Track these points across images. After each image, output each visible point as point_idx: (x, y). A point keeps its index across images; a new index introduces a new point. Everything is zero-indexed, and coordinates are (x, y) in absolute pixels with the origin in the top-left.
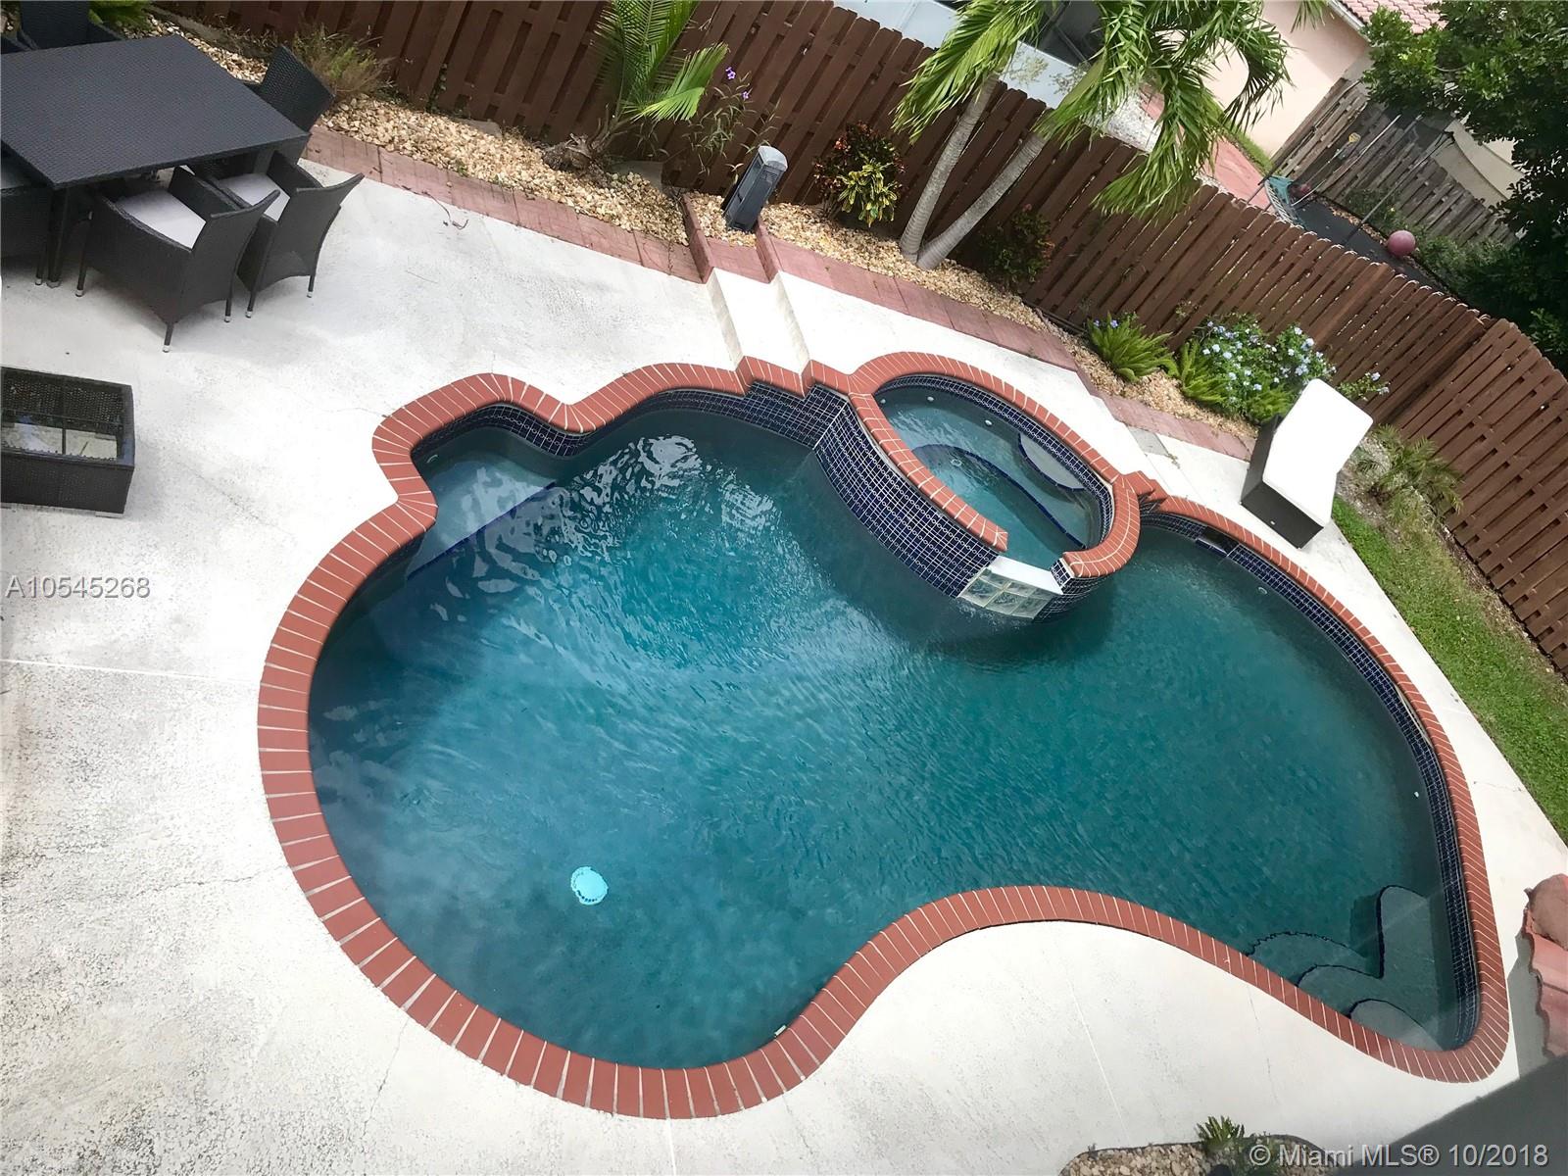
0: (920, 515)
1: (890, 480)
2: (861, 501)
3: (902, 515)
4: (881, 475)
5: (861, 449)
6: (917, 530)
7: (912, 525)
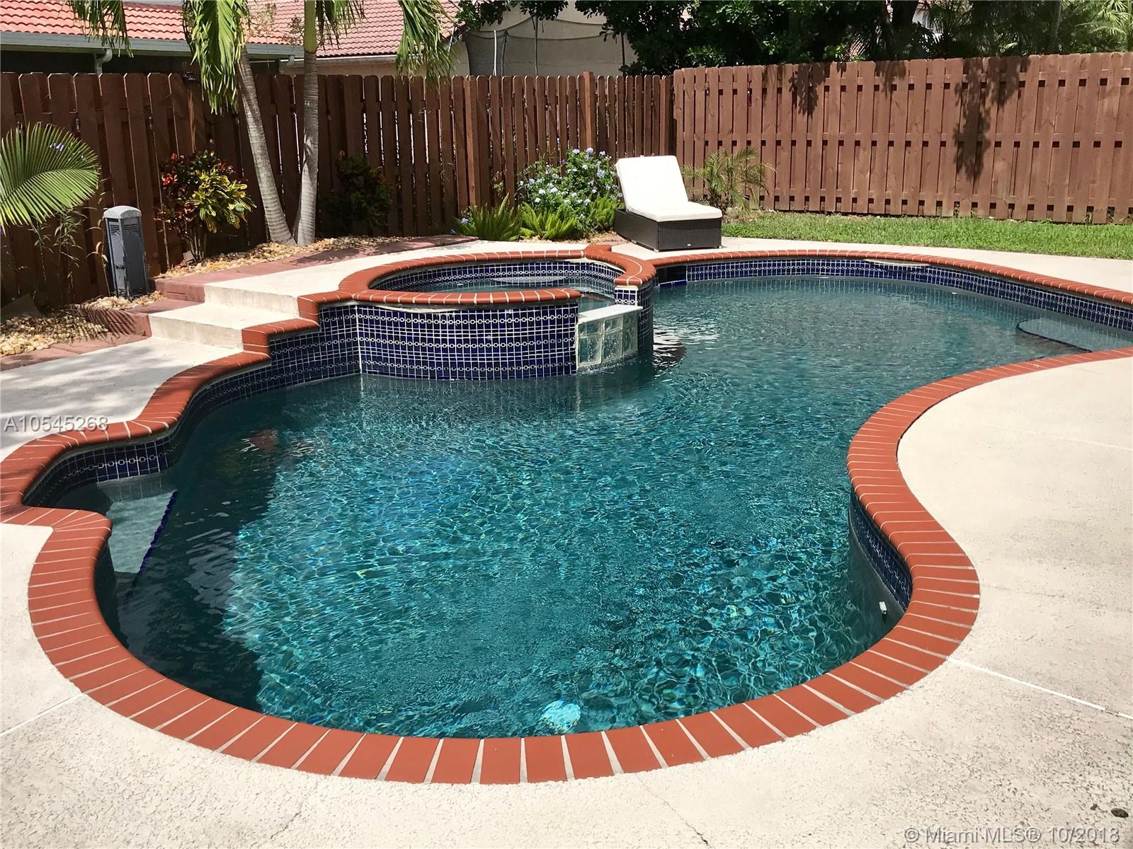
0: (495, 326)
1: (447, 322)
2: (439, 364)
3: (481, 341)
4: (437, 326)
5: (402, 324)
6: (503, 340)
7: (495, 341)
